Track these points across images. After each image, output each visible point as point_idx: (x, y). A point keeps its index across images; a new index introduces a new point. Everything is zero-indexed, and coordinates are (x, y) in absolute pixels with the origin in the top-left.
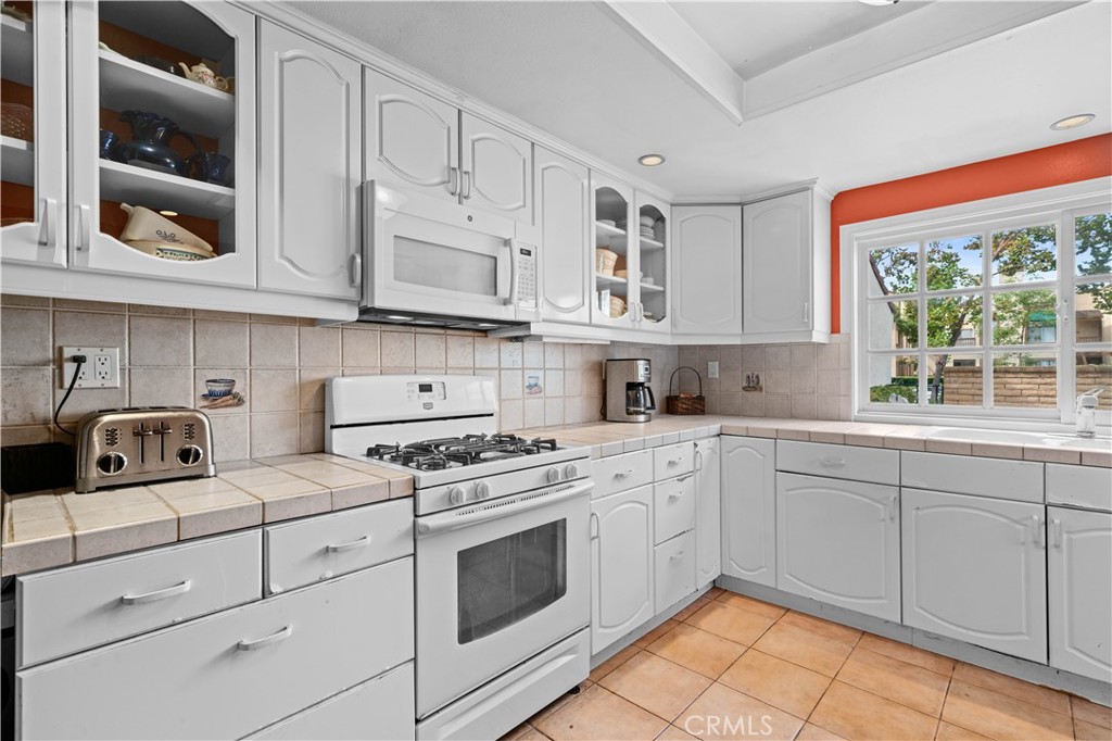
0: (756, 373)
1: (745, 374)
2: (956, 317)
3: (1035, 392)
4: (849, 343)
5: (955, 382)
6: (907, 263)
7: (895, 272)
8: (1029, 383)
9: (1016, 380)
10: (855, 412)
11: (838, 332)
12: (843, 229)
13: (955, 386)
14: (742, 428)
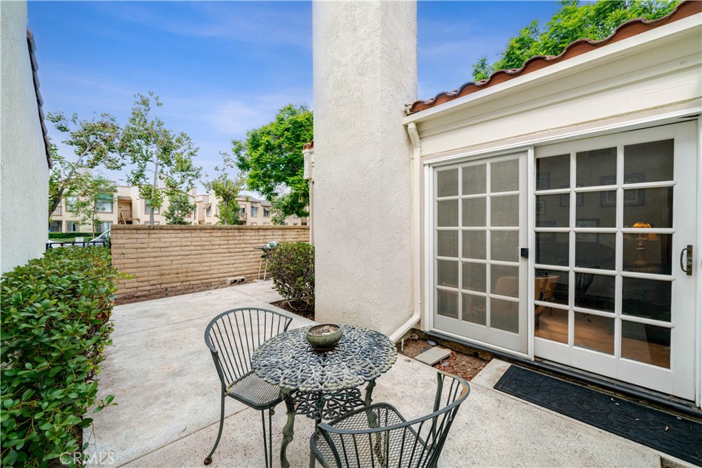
2: (57, 189)
3: (179, 244)
5: (121, 238)
8: (175, 237)
9: (167, 235)
13: (122, 241)
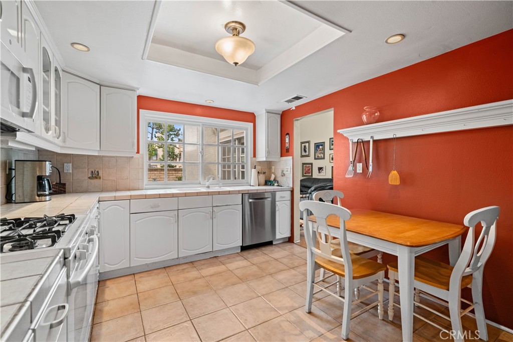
0: (97, 170)
1: (90, 170)
4: (143, 158)
11: (139, 153)
12: (141, 111)
14: (111, 197)
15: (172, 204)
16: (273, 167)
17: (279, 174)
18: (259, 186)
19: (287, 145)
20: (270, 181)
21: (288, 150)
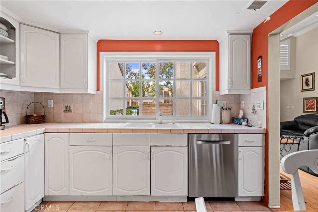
0: (69, 105)
1: (65, 105)
4: (103, 95)
6: (133, 75)
7: (131, 77)
10: (104, 119)
11: (99, 90)
12: (100, 53)
14: (54, 129)
15: (106, 139)
16: (243, 102)
17: (249, 111)
18: (220, 123)
19: (259, 72)
20: (237, 119)
21: (260, 79)
